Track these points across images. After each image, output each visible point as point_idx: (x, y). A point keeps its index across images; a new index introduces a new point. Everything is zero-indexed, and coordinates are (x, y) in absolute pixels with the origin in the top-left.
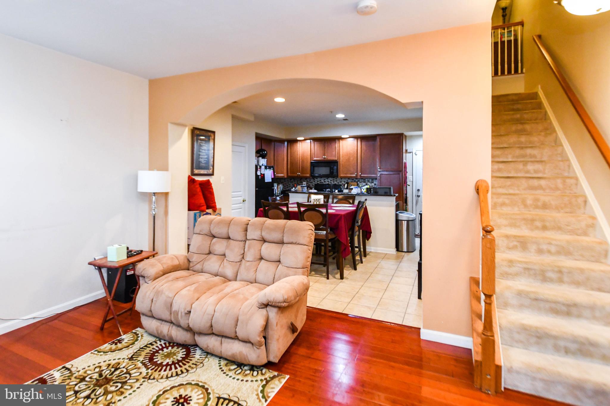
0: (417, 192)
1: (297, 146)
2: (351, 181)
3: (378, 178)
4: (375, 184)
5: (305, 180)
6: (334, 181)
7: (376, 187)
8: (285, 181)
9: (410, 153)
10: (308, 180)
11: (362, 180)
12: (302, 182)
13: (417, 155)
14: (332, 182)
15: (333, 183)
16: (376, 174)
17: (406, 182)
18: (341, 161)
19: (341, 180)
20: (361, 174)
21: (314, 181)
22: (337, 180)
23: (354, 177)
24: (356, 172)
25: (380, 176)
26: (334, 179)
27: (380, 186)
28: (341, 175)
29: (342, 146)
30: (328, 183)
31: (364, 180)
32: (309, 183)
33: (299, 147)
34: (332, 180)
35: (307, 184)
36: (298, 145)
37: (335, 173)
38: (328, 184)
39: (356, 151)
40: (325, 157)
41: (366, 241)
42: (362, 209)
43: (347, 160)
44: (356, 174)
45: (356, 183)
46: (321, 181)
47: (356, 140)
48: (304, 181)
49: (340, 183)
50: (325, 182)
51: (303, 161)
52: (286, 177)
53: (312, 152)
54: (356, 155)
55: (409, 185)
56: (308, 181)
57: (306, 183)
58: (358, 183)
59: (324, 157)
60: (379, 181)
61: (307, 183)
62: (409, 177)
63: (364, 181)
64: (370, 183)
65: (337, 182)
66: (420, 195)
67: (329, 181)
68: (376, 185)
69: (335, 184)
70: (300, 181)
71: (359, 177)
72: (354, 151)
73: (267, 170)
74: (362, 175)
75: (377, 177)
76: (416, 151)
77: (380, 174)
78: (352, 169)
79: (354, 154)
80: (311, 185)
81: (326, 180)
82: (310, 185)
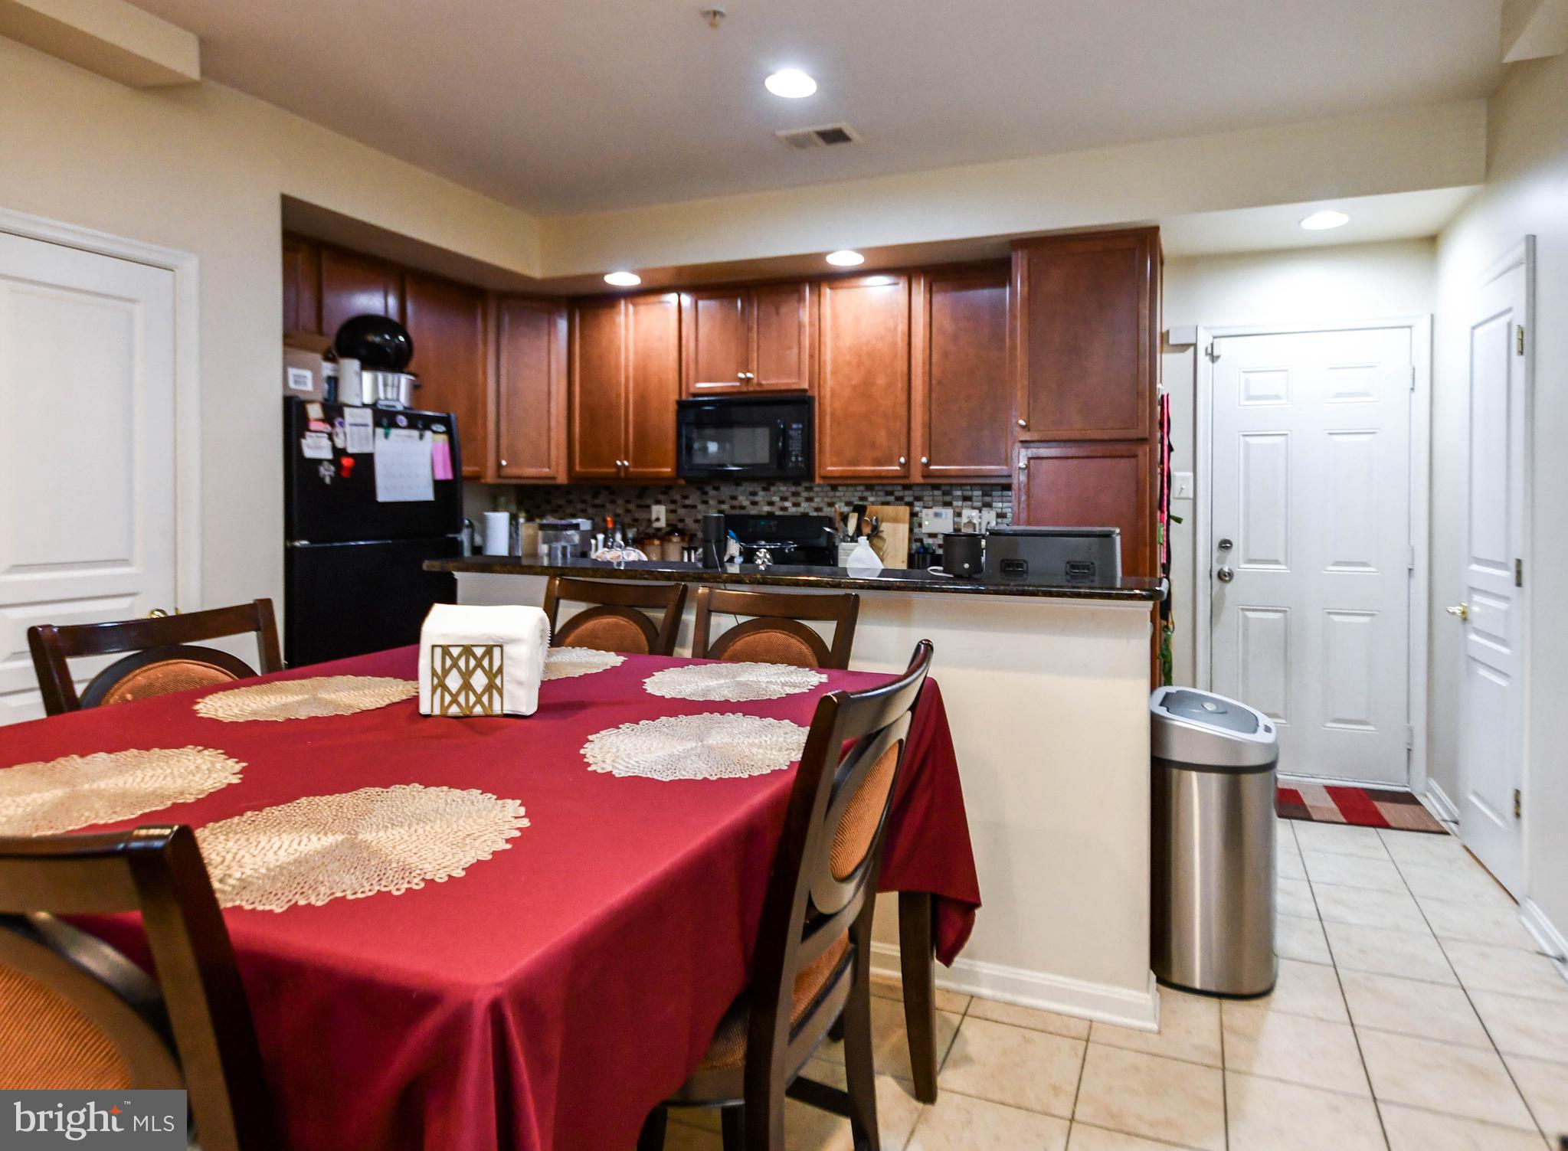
0: (1216, 554)
1: (613, 323)
2: (883, 499)
3: (1015, 481)
4: (1001, 516)
5: (661, 497)
6: (800, 499)
7: (1003, 527)
8: (569, 502)
9: (1183, 347)
10: (677, 497)
11: (936, 493)
12: (648, 507)
13: (1219, 362)
14: (787, 504)
15: (792, 510)
16: (1007, 460)
17: (1162, 503)
18: (828, 394)
19: (831, 494)
20: (928, 464)
21: (705, 502)
22: (811, 494)
23: (895, 476)
24: (905, 452)
25: (1028, 467)
26: (800, 489)
27: (1029, 523)
28: (830, 468)
29: (835, 317)
30: (767, 508)
31: (945, 494)
32: (681, 512)
33: (623, 331)
34: (788, 494)
35: (672, 516)
36: (621, 319)
37: (795, 458)
38: (771, 515)
39: (901, 343)
40: (749, 375)
41: (937, 964)
42: (877, 759)
43: (855, 388)
44: (902, 460)
45: (907, 508)
46: (734, 498)
47: (903, 284)
48: (658, 502)
49: (827, 511)
50: (754, 503)
51: (642, 401)
52: (562, 478)
53: (687, 354)
54: (902, 366)
55: (1179, 520)
56: (674, 502)
57: (667, 511)
58: (917, 509)
59: (741, 375)
60: (1023, 498)
61: (673, 511)
62: (1174, 476)
63: (948, 499)
64: (974, 508)
65: (814, 505)
66: (1236, 570)
67: (776, 499)
68: (1005, 520)
69: (805, 515)
70: (640, 502)
71: (917, 478)
72: (895, 344)
73: (394, 432)
74: (932, 467)
75: (1010, 476)
76: (1214, 337)
77: (1029, 459)
78: (881, 437)
79: (896, 356)
80: (689, 521)
81: (761, 493)
82: (682, 521)
